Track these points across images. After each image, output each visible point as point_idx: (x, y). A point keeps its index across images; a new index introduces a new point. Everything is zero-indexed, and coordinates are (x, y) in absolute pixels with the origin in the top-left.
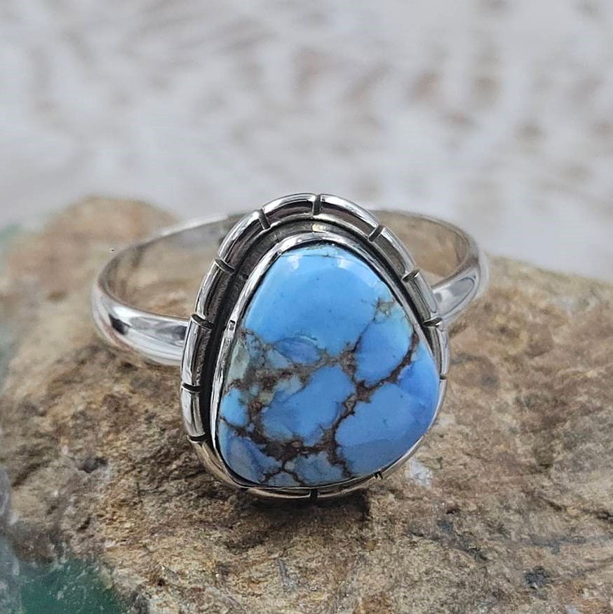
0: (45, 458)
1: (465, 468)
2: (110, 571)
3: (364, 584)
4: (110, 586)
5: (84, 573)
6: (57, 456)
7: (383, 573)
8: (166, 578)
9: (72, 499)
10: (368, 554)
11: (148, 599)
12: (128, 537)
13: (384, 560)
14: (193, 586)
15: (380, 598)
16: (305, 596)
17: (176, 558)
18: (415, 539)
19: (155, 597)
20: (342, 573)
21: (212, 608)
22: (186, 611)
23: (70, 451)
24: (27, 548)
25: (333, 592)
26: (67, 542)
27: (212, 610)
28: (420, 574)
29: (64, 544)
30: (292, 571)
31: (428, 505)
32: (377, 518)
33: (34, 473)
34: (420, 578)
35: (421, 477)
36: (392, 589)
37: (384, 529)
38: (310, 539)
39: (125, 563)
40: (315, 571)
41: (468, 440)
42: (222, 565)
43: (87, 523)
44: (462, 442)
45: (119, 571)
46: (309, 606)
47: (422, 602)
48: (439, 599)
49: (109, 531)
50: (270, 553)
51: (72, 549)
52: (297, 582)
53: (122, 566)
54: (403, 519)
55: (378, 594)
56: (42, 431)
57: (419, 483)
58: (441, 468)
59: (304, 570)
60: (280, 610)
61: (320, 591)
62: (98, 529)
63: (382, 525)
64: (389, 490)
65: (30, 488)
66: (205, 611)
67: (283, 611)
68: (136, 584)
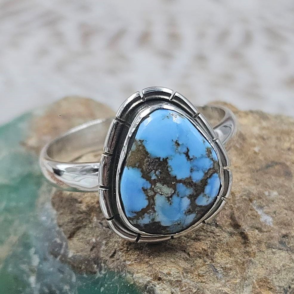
0: (84, 224)
1: (286, 215)
2: (131, 275)
3: (254, 273)
4: (132, 283)
5: (116, 277)
6: (90, 222)
7: (263, 267)
8: (162, 277)
9: (104, 242)
10: (253, 259)
11: (153, 287)
12: (137, 258)
13: (261, 261)
14: (176, 279)
15: (265, 280)
16: (228, 281)
17: (164, 267)
18: (274, 250)
19: (158, 286)
20: (243, 269)
21: (188, 289)
22: (175, 292)
23: (98, 219)
24: (80, 268)
25: (242, 278)
26: (104, 263)
27: (188, 290)
28: (280, 267)
29: (103, 265)
30: (219, 270)
31: (274, 234)
32: (253, 242)
33: (79, 231)
34: (281, 268)
35: (267, 221)
36: (269, 274)
37: (257, 247)
38: (223, 254)
39: (139, 271)
40: (230, 269)
41: (285, 202)
42: (185, 269)
43: (115, 253)
44: (282, 203)
45: (136, 275)
46: (232, 285)
47: (284, 280)
48: (291, 278)
49: (127, 256)
50: (205, 261)
51: (108, 266)
52: (222, 275)
53: (137, 273)
54: (265, 241)
55: (263, 278)
56: (81, 210)
57: (268, 224)
58: (276, 216)
59: (225, 269)
60: (219, 288)
61: (235, 278)
62: (121, 256)
63: (255, 245)
64: (255, 228)
65: (77, 238)
66: (184, 291)
67: (220, 289)
68: (146, 280)
